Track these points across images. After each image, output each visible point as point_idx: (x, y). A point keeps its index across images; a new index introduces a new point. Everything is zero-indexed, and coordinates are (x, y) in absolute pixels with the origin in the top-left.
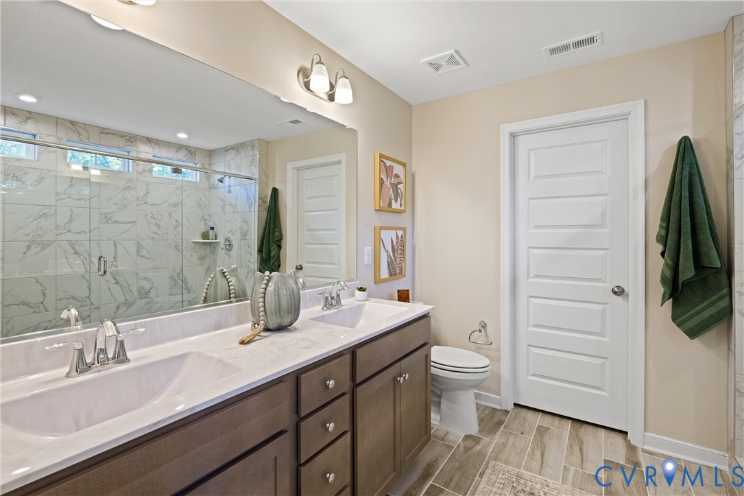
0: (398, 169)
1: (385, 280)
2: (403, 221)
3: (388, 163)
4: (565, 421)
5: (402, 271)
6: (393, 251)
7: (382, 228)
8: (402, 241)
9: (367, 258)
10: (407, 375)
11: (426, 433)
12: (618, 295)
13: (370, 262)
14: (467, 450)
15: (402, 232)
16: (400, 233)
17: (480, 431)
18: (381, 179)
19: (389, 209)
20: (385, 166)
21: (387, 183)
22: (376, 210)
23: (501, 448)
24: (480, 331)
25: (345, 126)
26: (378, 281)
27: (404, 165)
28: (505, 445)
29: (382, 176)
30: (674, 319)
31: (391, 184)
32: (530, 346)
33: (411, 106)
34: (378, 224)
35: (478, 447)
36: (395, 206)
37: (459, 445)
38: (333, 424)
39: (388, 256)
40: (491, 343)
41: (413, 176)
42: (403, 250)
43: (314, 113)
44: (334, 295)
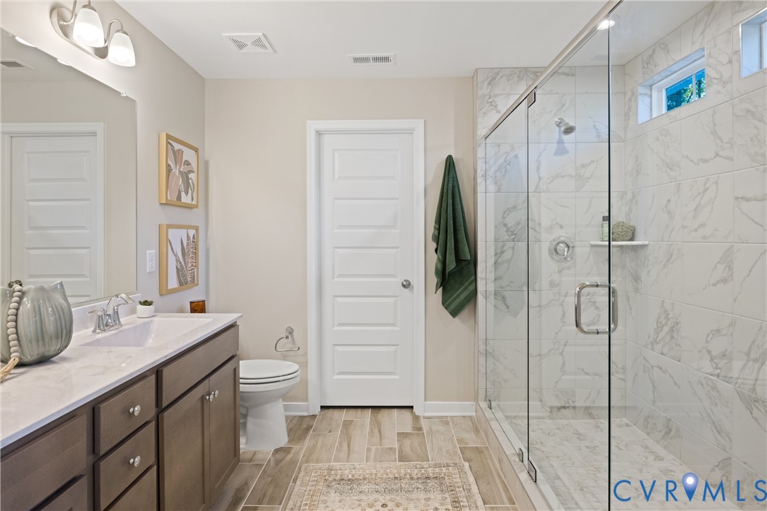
0: (188, 155)
1: (174, 291)
2: (195, 217)
3: (177, 146)
4: (366, 410)
5: (194, 279)
6: (184, 254)
7: (169, 226)
8: (194, 242)
9: (151, 264)
10: (217, 392)
11: (235, 456)
12: (406, 288)
13: (154, 269)
14: (278, 462)
15: (195, 231)
16: (192, 232)
17: (290, 441)
18: (168, 166)
19: (178, 203)
20: (173, 150)
21: (176, 171)
22: (161, 204)
23: (311, 450)
24: (287, 337)
25: (119, 93)
26: (164, 291)
27: (196, 150)
28: (315, 447)
29: (169, 162)
30: (443, 304)
31: (180, 171)
32: (335, 345)
33: (204, 79)
34: (165, 222)
35: (290, 456)
36: (186, 199)
37: (269, 461)
38: (139, 457)
39: (178, 260)
40: (299, 348)
41: (207, 164)
42: (195, 254)
43: (70, 68)
44: (110, 312)
